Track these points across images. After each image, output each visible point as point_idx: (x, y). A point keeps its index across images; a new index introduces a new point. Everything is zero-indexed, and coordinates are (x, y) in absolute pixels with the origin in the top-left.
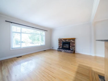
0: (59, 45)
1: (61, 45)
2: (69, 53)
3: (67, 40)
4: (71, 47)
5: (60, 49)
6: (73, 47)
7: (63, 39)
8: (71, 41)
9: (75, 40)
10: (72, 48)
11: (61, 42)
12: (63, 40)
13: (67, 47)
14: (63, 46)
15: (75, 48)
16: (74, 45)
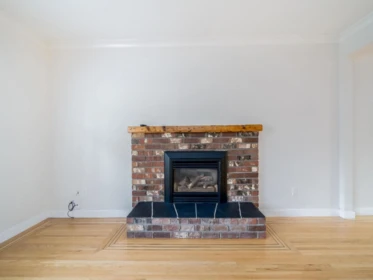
0: (135, 176)
1: (161, 176)
2: (234, 236)
3: (204, 141)
4: (231, 182)
5: (156, 221)
6: (249, 182)
7: (177, 133)
8: (235, 145)
9: (256, 141)
10: (239, 193)
11: (159, 153)
12: (176, 140)
13: (204, 189)
14: (171, 180)
15: (256, 187)
16: (254, 169)
